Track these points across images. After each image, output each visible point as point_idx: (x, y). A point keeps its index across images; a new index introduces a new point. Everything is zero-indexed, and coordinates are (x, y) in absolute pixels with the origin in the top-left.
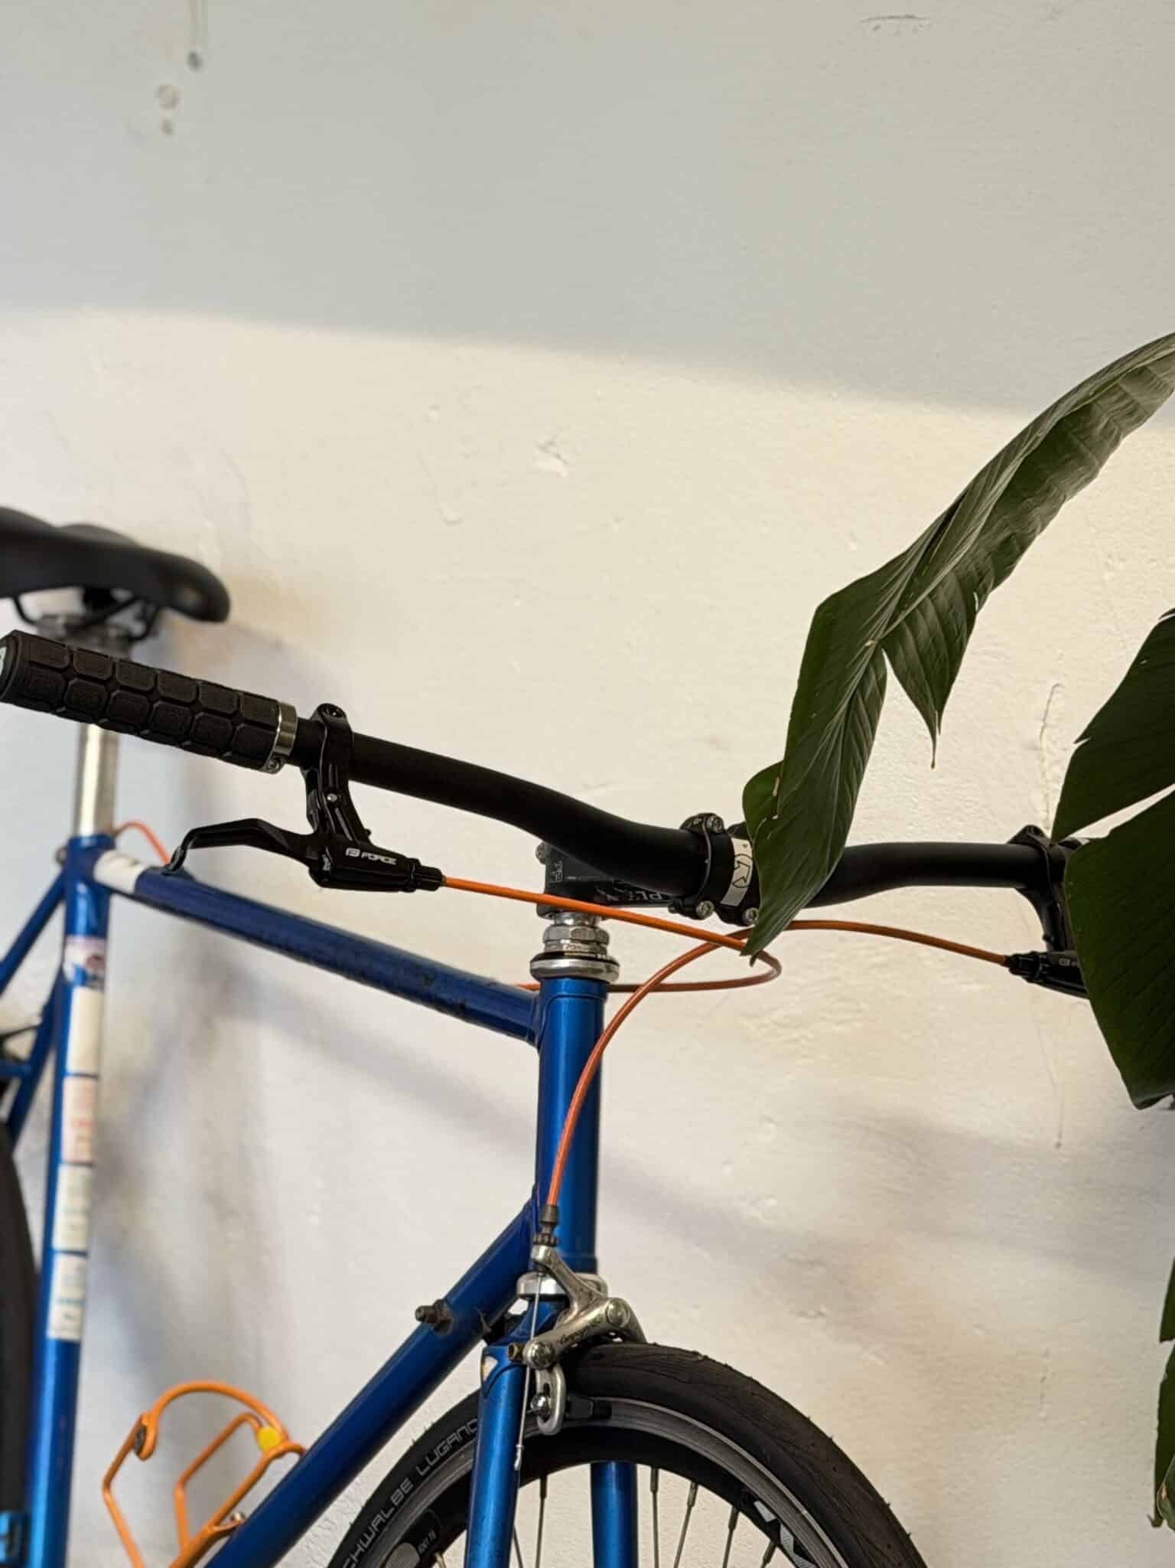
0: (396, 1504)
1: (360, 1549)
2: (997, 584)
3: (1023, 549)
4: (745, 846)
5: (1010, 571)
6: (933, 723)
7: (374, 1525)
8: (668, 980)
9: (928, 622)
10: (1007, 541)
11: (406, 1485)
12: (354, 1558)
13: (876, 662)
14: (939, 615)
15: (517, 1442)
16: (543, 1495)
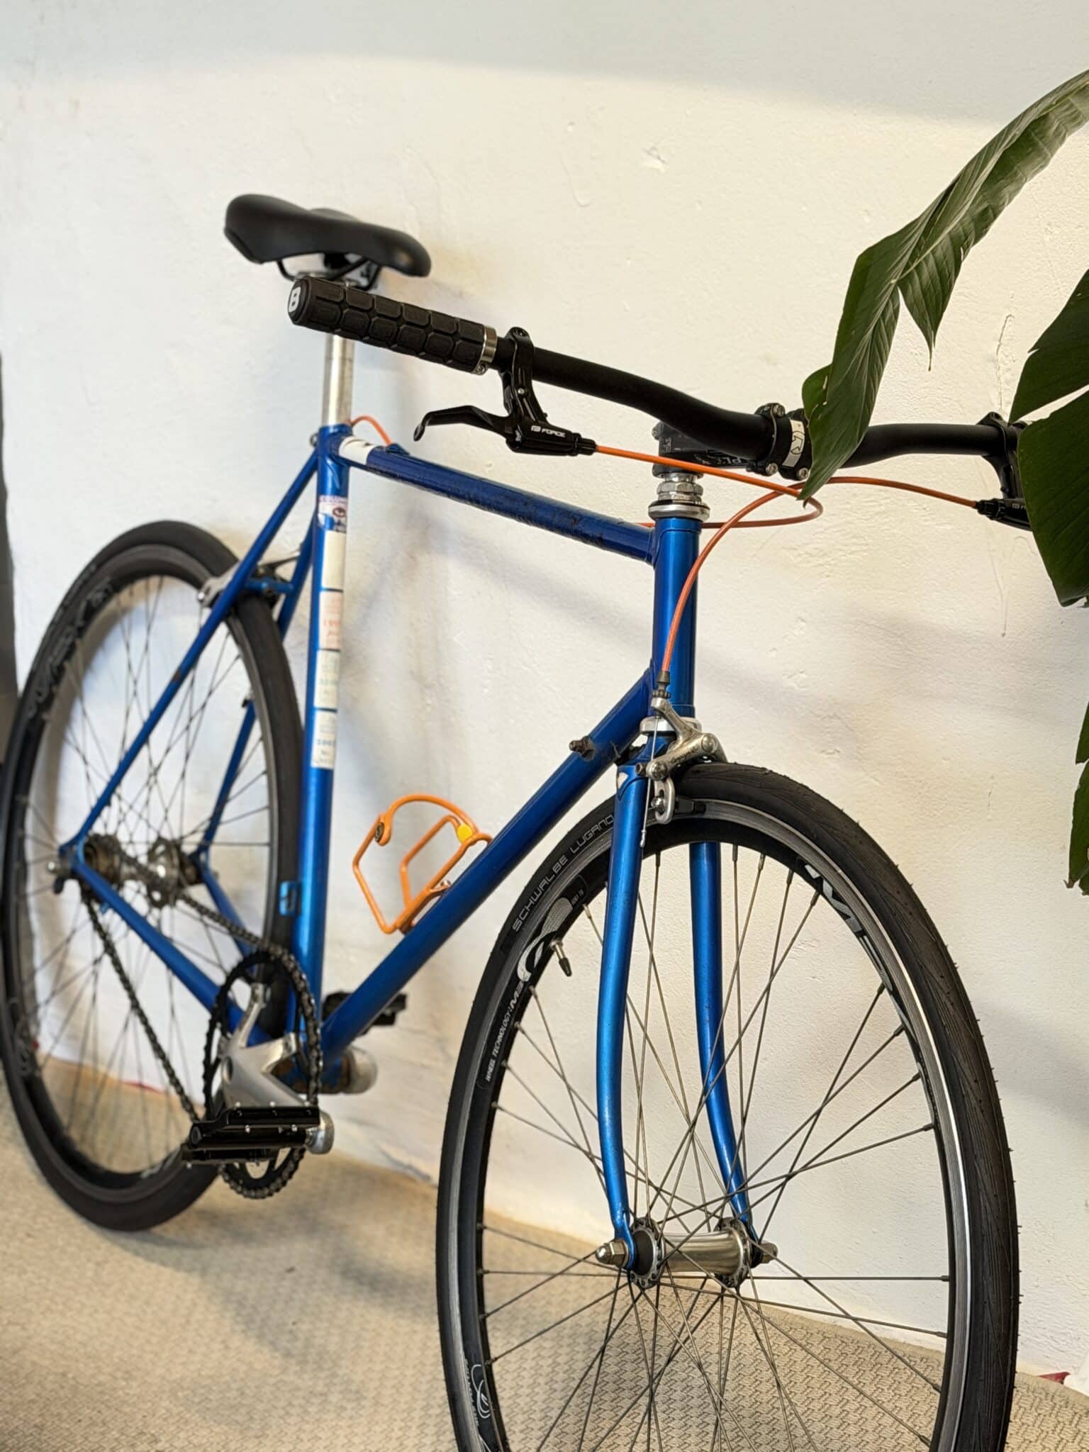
0: (556, 872)
1: (531, 902)
2: (976, 242)
3: (995, 217)
4: (799, 425)
5: (986, 232)
6: (930, 341)
7: (541, 886)
8: (745, 519)
9: (929, 269)
10: (986, 210)
11: (563, 860)
12: (527, 908)
13: (894, 297)
14: (937, 265)
15: (642, 829)
16: (658, 864)
